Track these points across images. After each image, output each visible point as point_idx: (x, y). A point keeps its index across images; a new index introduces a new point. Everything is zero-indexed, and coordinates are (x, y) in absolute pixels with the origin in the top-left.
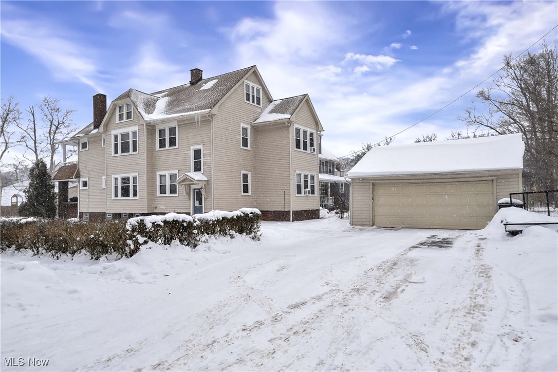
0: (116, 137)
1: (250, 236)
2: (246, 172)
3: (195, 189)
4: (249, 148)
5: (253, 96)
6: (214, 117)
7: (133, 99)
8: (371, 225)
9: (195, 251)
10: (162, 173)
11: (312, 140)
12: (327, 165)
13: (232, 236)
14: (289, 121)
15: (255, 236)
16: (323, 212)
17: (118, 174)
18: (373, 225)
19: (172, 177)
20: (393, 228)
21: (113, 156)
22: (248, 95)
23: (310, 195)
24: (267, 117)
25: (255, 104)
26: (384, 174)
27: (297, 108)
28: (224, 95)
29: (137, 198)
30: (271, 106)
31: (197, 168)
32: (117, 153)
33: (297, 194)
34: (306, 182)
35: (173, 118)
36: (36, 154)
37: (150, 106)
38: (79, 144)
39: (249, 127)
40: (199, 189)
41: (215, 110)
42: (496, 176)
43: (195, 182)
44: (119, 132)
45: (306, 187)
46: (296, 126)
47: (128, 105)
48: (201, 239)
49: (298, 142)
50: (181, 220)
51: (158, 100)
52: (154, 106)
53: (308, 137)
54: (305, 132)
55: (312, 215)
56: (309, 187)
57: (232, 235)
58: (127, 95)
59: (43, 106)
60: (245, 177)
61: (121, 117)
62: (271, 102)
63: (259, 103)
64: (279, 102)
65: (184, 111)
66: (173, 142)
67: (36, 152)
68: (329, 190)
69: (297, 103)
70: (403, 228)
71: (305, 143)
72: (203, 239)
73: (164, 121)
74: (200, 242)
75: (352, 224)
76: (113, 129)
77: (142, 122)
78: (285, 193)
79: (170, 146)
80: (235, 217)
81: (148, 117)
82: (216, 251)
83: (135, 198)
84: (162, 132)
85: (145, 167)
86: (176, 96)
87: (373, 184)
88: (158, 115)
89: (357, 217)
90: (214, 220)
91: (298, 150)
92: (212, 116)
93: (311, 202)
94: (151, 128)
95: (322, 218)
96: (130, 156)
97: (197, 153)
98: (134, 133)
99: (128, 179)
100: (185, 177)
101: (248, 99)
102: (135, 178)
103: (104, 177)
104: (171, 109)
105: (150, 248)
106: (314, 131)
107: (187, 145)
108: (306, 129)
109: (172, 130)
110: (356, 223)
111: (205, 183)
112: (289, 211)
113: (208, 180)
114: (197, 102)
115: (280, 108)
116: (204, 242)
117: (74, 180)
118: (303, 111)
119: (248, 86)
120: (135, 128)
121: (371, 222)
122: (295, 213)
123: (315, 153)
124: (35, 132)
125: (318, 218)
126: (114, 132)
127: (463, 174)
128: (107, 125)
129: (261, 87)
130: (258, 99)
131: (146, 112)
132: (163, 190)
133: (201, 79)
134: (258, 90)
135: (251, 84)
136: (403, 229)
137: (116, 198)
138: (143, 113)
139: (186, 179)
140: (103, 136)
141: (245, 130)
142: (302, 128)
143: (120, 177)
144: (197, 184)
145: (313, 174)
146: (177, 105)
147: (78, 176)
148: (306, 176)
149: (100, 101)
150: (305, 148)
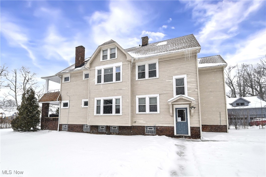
0: (99, 71)
10: (142, 96)
17: (100, 97)
19: (152, 99)
21: (96, 84)
29: (120, 114)
32: (101, 82)
38: (62, 78)
40: (181, 109)
44: (102, 68)
61: (105, 57)
66: (153, 74)
76: (97, 66)
77: (128, 59)
78: (221, 114)
79: (149, 77)
83: (117, 114)
84: (141, 67)
85: (129, 92)
96: (113, 84)
97: (180, 82)
98: (118, 68)
99: (110, 100)
102: (117, 100)
107: (169, 76)
120: (120, 64)
126: (97, 68)
137: (98, 115)
139: (181, 99)
143: (102, 99)
147: (60, 99)
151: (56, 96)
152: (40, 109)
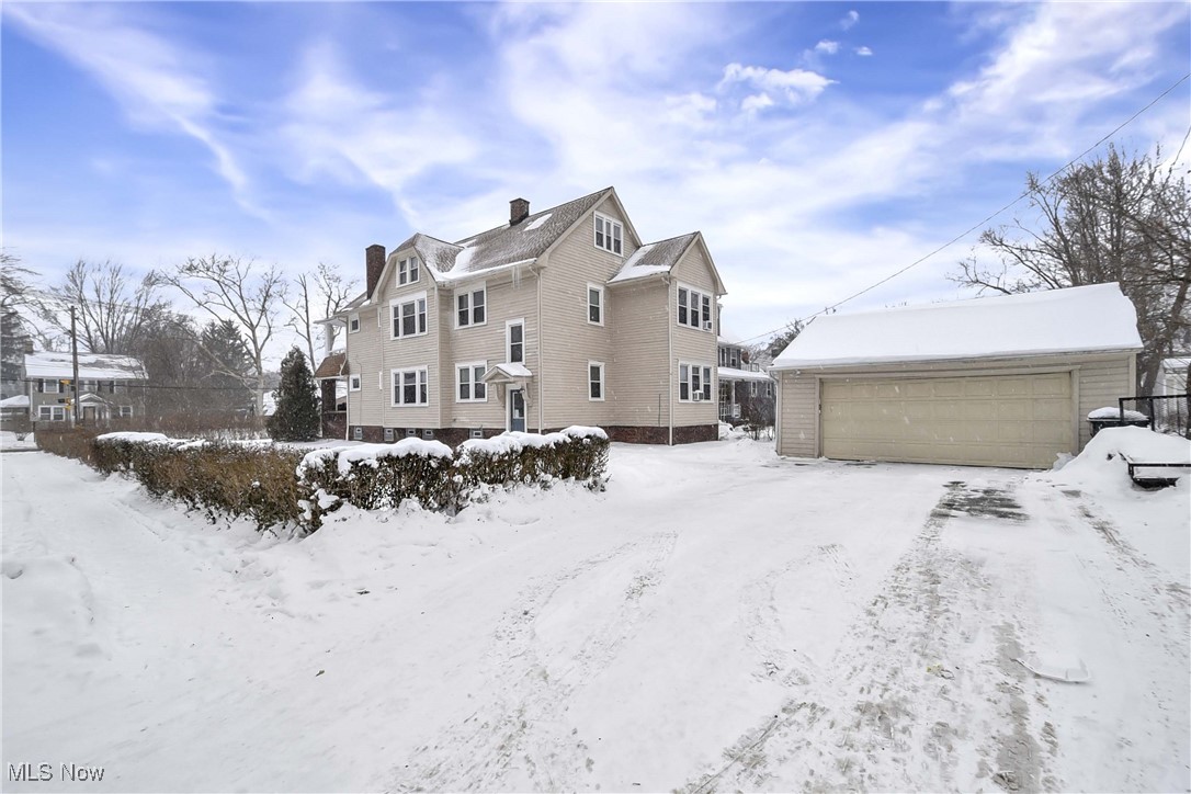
0: (396, 309)
1: (585, 483)
2: (596, 363)
3: (512, 391)
4: (602, 323)
5: (609, 238)
6: (542, 271)
7: (419, 248)
8: (816, 454)
9: (456, 522)
10: (464, 365)
11: (706, 309)
12: (729, 355)
13: (545, 485)
14: (668, 277)
15: (595, 483)
16: (724, 429)
17: (399, 368)
18: (820, 455)
19: (479, 371)
20: (859, 463)
21: (392, 339)
22: (600, 236)
23: (703, 401)
24: (632, 271)
25: (612, 251)
26: (845, 361)
27: (681, 255)
28: (559, 235)
29: (427, 404)
30: (639, 255)
31: (516, 357)
32: (398, 335)
33: (682, 398)
34: (696, 378)
35: (478, 275)
36: (310, 343)
37: (446, 258)
38: (347, 323)
39: (601, 289)
40: (518, 391)
41: (544, 259)
42: (1078, 363)
43: (512, 380)
44: (399, 302)
45: (696, 387)
46: (680, 285)
47: (412, 259)
48: (471, 495)
49: (683, 311)
50: (424, 454)
51: (460, 251)
52: (453, 260)
53: (701, 304)
54: (695, 296)
55: (707, 434)
56: (702, 387)
57: (546, 482)
58: (412, 243)
59: (318, 275)
60: (595, 371)
61: (403, 279)
62: (639, 247)
63: (618, 249)
64: (651, 246)
65: (497, 263)
66: (479, 315)
67: (309, 340)
68: (733, 394)
69: (681, 247)
70: (879, 462)
71: (695, 314)
72: (477, 494)
73: (464, 282)
74: (469, 502)
75: (780, 452)
76: (392, 298)
77: (432, 284)
78: (661, 399)
79: (475, 321)
80: (552, 445)
81: (441, 277)
82: (505, 520)
83: (423, 404)
84: (463, 300)
85: (437, 357)
86: (488, 242)
87: (822, 382)
88: (457, 272)
89: (789, 441)
90: (501, 453)
91: (684, 325)
92: (538, 269)
93: (704, 412)
94: (445, 292)
95: (722, 438)
96: (417, 340)
97: (517, 332)
98: (422, 303)
99: (413, 375)
100: (495, 371)
101: (600, 243)
102: (422, 373)
103: (381, 373)
104: (477, 263)
105: (344, 520)
106: (710, 295)
107: (502, 319)
108: (697, 290)
109: (478, 296)
110: (788, 451)
111: (528, 380)
112: (668, 428)
113: (532, 377)
114: (517, 250)
115: (653, 257)
116: (479, 501)
117: (341, 377)
118: (692, 259)
119: (600, 222)
120: (423, 295)
121: (815, 450)
122: (677, 430)
123: (712, 331)
124: (307, 311)
125: (717, 439)
126: (393, 303)
127: (1010, 360)
128: (383, 293)
129: (621, 224)
130: (618, 243)
131: (438, 269)
132: (465, 393)
133: (527, 215)
134: (617, 229)
135: (605, 218)
136: (880, 466)
137: (397, 405)
138: (434, 270)
139: (498, 374)
140: (379, 310)
141: (594, 294)
142: (690, 289)
143: (402, 371)
144: (514, 382)
145: (708, 366)
146: (487, 257)
147: (346, 371)
148: (696, 370)
149: (375, 256)
150: (695, 323)
151: (337, 365)
152: (319, 393)
